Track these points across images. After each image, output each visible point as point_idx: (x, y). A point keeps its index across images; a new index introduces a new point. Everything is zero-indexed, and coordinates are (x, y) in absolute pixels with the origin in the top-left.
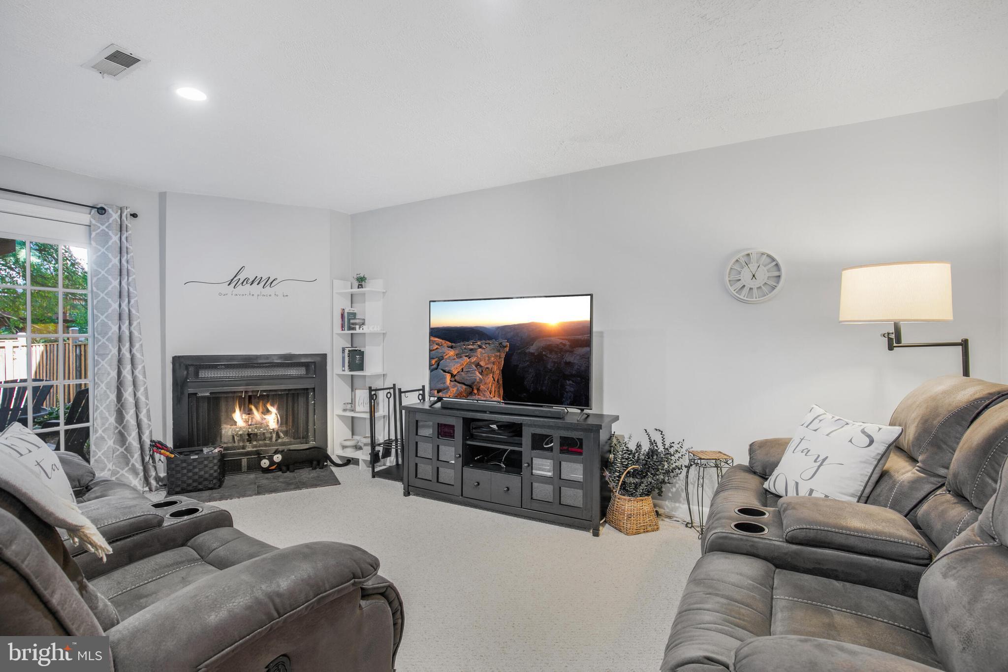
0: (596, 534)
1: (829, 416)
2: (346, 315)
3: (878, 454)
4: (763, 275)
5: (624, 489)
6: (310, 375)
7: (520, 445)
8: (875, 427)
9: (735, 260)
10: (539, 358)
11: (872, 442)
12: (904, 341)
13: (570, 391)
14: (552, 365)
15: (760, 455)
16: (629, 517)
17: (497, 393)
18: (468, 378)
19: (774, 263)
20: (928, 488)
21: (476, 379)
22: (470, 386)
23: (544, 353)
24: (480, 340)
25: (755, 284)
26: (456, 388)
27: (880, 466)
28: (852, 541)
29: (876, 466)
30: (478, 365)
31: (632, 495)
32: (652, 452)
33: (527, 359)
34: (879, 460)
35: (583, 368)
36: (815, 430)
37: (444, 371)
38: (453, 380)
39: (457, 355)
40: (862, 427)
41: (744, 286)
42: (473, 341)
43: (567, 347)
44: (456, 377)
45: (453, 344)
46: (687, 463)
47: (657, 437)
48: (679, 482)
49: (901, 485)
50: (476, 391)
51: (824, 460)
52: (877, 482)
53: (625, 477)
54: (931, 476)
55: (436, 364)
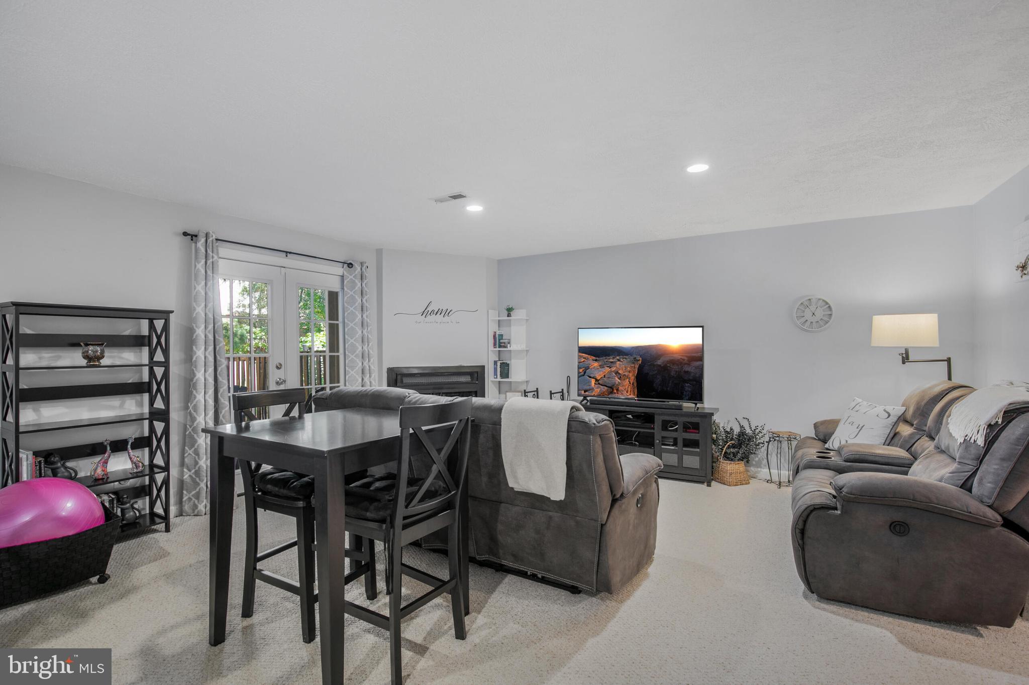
0: (709, 485)
1: (865, 403)
2: (497, 336)
3: (893, 422)
4: (820, 313)
5: (725, 457)
6: (474, 382)
7: (653, 429)
8: (892, 407)
9: (800, 303)
10: (664, 368)
11: (889, 415)
12: (911, 359)
13: (689, 391)
14: (674, 373)
15: (822, 429)
16: (731, 474)
17: (632, 392)
18: (609, 382)
19: (828, 306)
20: (918, 437)
21: (615, 383)
22: (611, 387)
23: (668, 365)
24: (619, 355)
25: (814, 319)
26: (599, 389)
27: (894, 429)
28: (877, 459)
29: (892, 429)
30: (617, 373)
31: (732, 460)
32: (742, 434)
33: (655, 369)
34: (894, 426)
35: (697, 375)
36: (857, 411)
37: (590, 377)
38: (597, 383)
39: (600, 366)
40: (883, 409)
41: (807, 320)
42: (613, 356)
43: (686, 361)
44: (600, 381)
45: (597, 358)
46: (767, 439)
47: (745, 424)
48: (761, 454)
49: (905, 437)
50: (615, 391)
51: (862, 427)
52: (893, 438)
53: (726, 449)
54: (919, 431)
55: (583, 372)
